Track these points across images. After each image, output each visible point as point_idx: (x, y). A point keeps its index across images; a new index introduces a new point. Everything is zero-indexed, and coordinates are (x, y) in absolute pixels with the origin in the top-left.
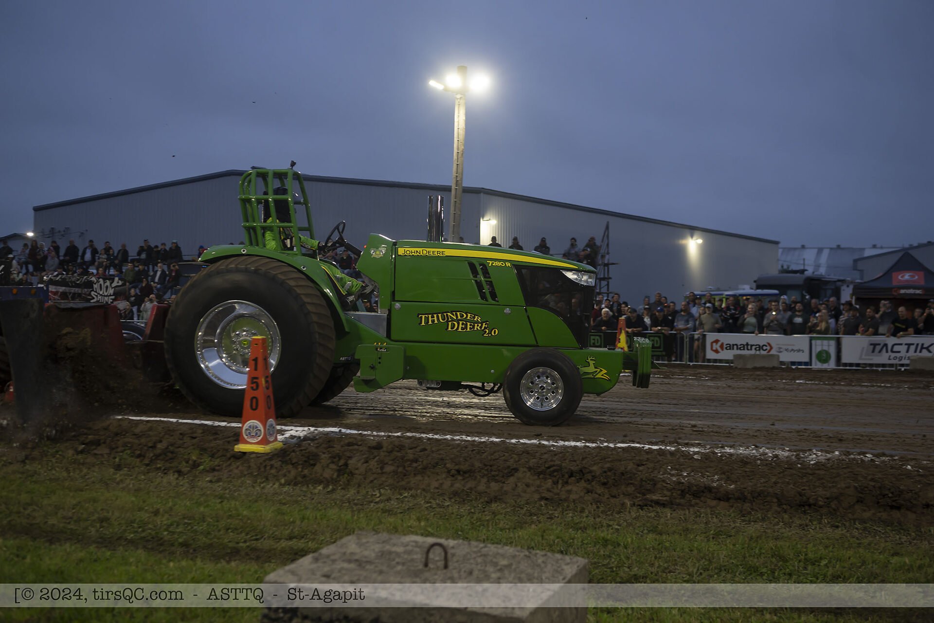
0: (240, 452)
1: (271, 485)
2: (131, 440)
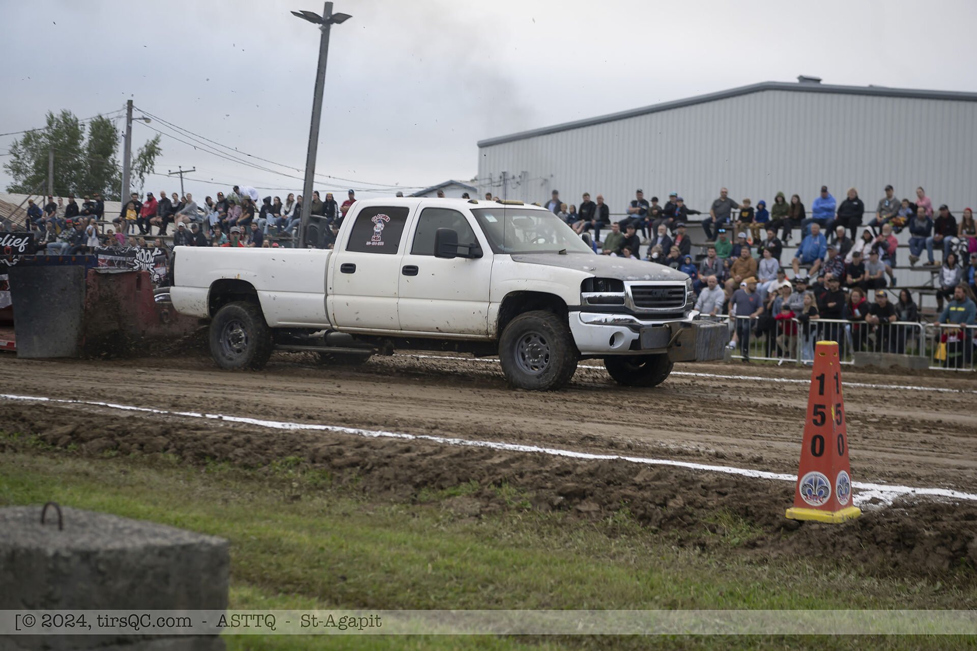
0: (795, 520)
1: (843, 574)
2: (629, 492)
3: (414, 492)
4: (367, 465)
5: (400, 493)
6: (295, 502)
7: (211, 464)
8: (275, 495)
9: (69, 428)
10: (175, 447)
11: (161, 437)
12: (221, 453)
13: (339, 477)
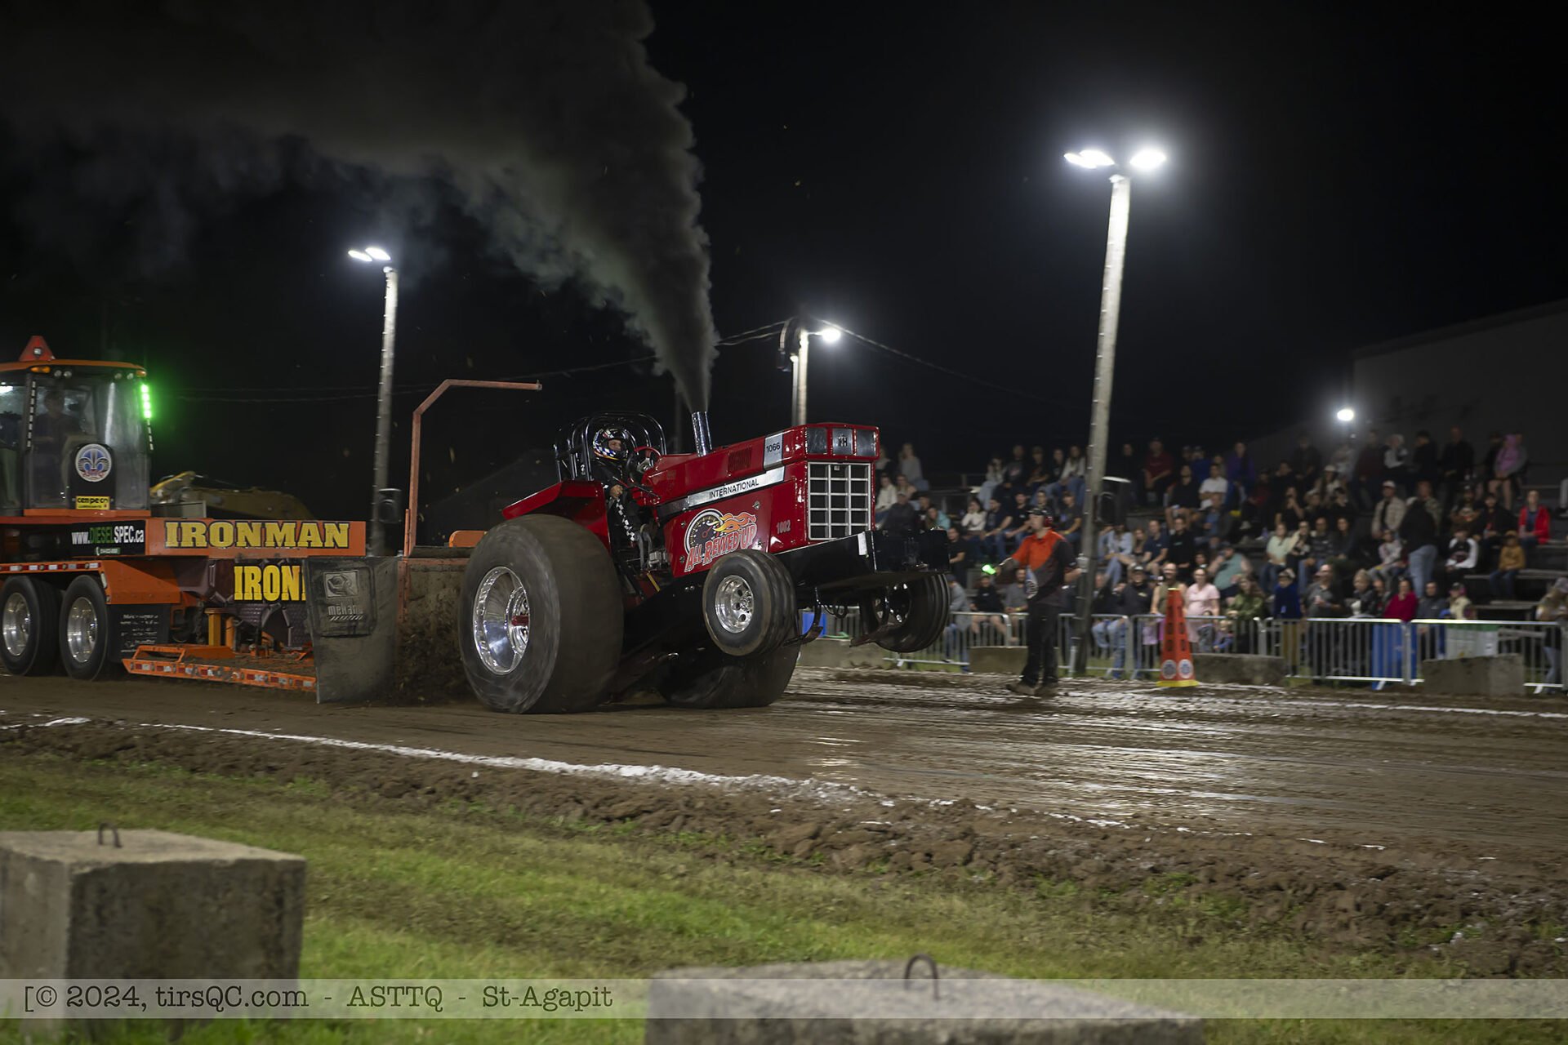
3: (1390, 931)
4: (1304, 888)
5: (1367, 935)
6: (1196, 947)
7: (1045, 884)
8: (1162, 936)
9: (809, 828)
10: (982, 857)
11: (959, 841)
12: (1058, 868)
13: (1261, 906)
